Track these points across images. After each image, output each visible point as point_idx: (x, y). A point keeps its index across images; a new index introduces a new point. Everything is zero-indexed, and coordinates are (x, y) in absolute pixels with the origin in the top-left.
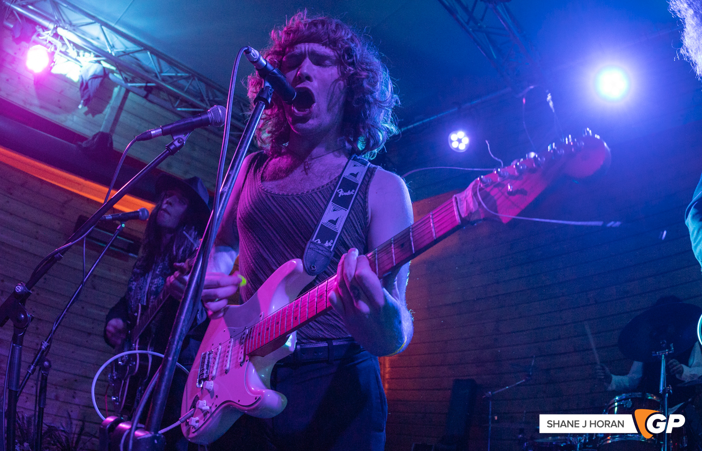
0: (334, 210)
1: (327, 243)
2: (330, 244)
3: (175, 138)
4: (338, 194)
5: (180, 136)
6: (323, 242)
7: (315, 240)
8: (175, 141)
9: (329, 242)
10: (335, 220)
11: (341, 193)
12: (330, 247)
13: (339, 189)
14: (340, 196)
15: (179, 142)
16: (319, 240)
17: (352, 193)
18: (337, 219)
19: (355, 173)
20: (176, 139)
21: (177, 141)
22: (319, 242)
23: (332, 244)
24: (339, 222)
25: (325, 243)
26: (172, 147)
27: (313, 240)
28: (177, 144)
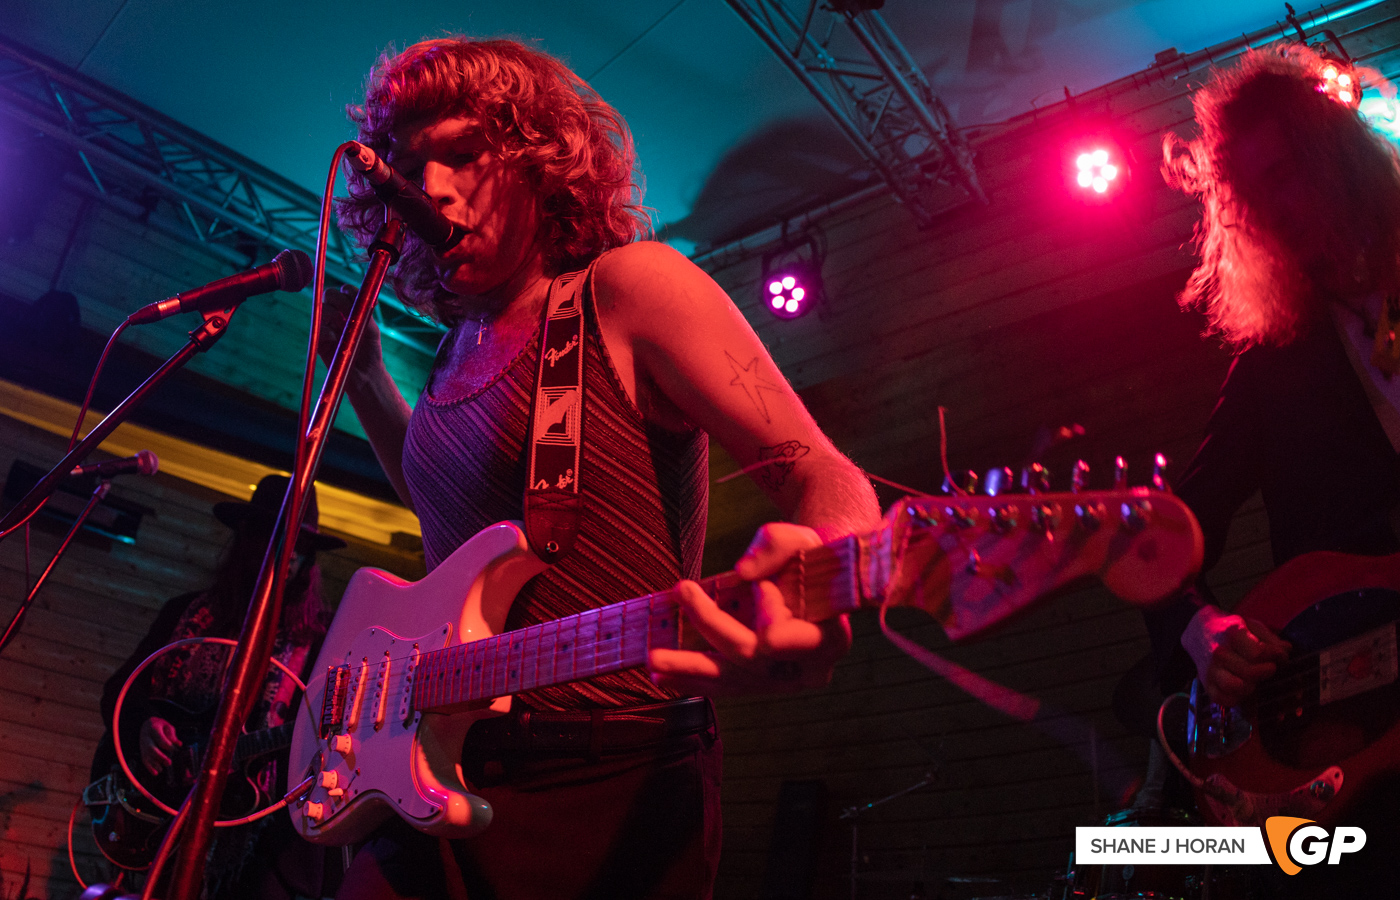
0: (552, 401)
1: (561, 480)
2: (569, 480)
3: (207, 317)
4: (547, 362)
5: (218, 314)
6: (553, 481)
7: (535, 485)
8: (207, 322)
9: (564, 477)
10: (560, 421)
11: (554, 356)
12: (570, 486)
13: (546, 353)
14: (552, 365)
15: (215, 326)
16: (543, 481)
17: (574, 343)
18: (564, 417)
19: (569, 299)
20: (210, 320)
21: (210, 324)
22: (545, 486)
23: (572, 477)
24: (569, 423)
25: (558, 482)
26: (201, 336)
27: (532, 487)
28: (211, 329)
